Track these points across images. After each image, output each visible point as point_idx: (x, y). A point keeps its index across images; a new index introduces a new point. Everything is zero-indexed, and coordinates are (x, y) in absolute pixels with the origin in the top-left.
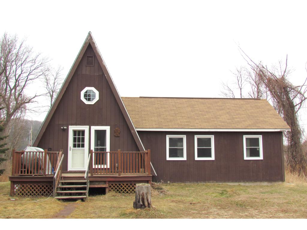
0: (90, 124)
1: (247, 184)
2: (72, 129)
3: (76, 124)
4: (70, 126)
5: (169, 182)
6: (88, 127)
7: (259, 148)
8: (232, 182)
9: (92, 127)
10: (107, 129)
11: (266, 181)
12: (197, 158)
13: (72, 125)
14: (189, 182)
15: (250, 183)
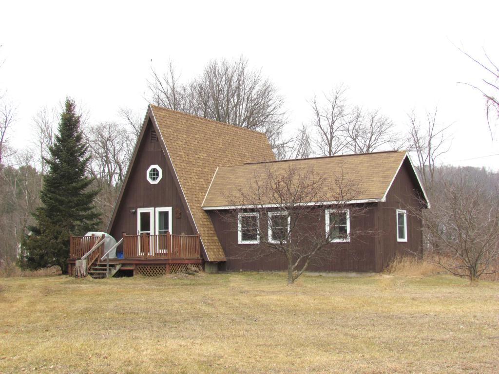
0: (155, 206)
1: (330, 275)
2: (140, 211)
3: (144, 207)
4: (138, 209)
5: (241, 270)
6: (153, 208)
7: (346, 226)
8: (311, 272)
9: (157, 209)
10: (169, 209)
11: (353, 272)
12: (270, 240)
13: (140, 207)
14: (262, 271)
15: (334, 273)
